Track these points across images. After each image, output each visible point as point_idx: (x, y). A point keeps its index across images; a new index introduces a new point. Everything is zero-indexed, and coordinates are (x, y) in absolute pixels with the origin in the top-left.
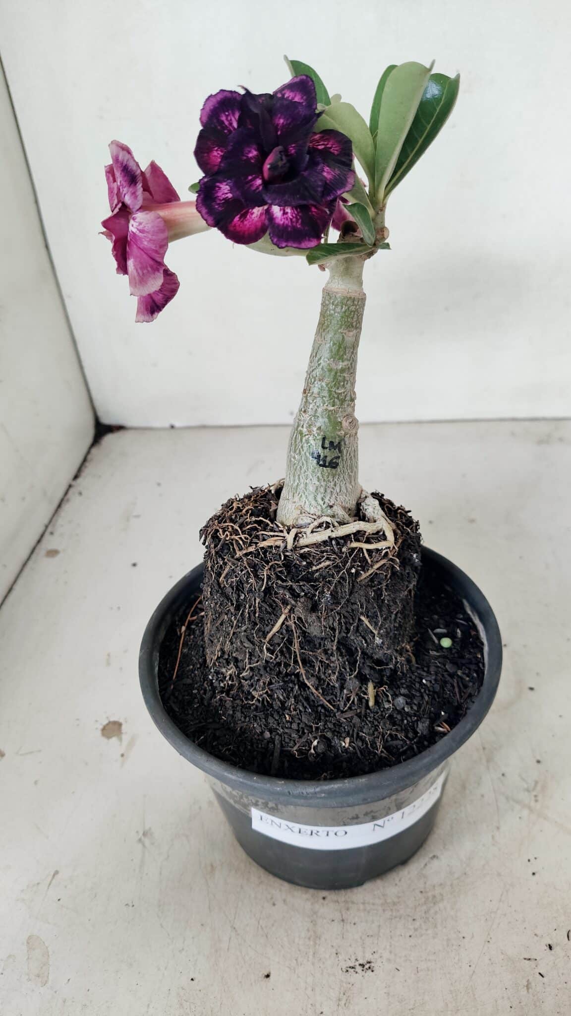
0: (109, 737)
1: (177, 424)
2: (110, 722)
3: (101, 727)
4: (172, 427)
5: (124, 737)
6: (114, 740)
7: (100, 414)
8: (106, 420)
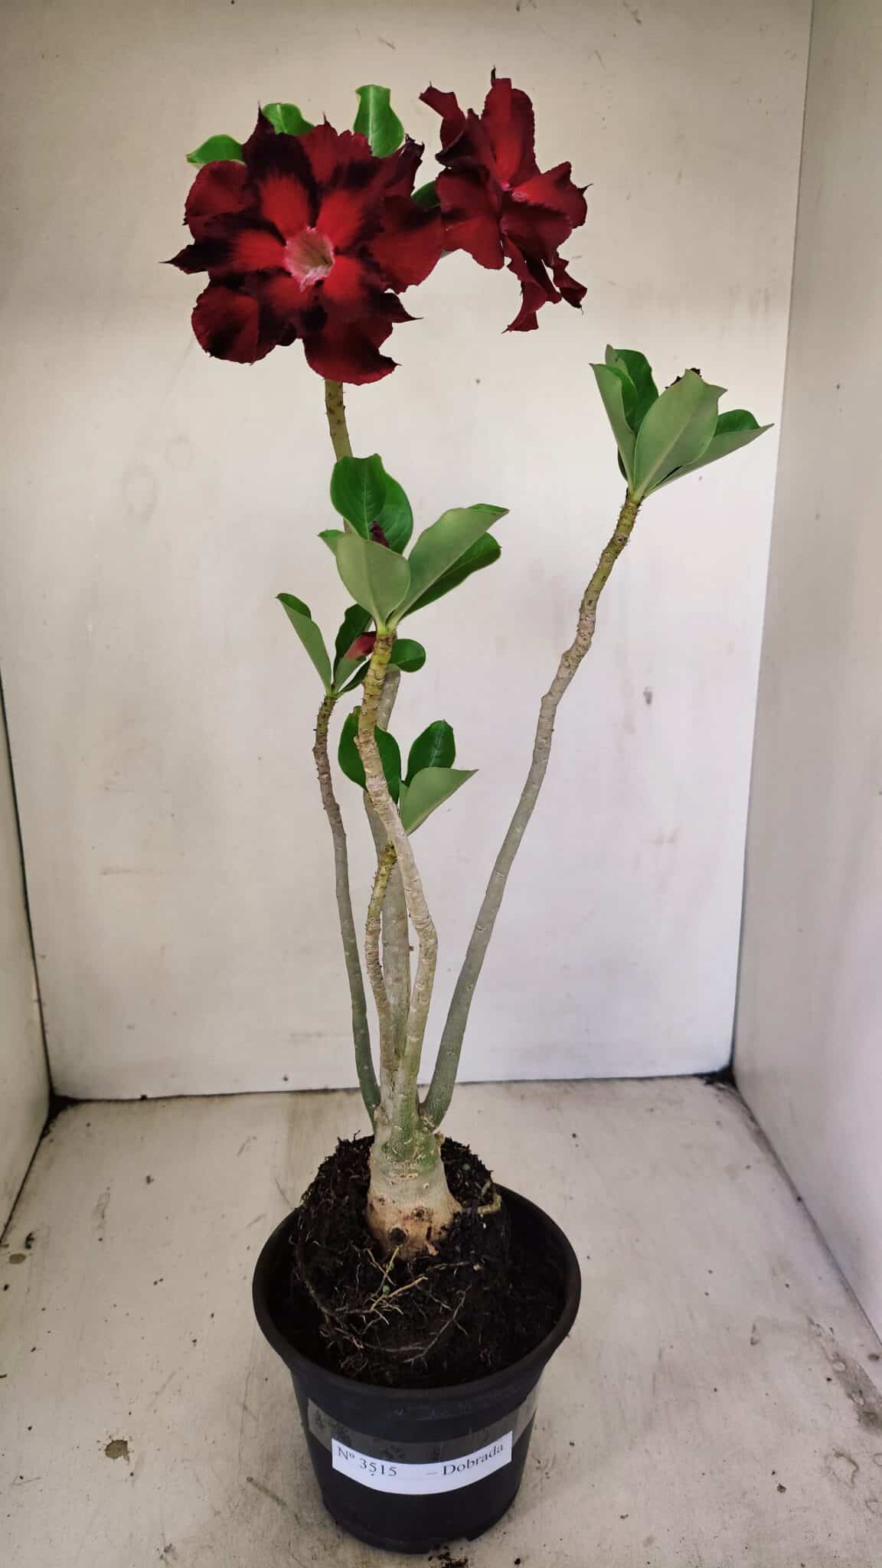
0: (115, 1458)
1: (150, 1095)
2: (113, 1442)
3: (105, 1447)
4: (144, 1098)
5: (130, 1455)
6: (121, 1459)
7: (55, 1085)
8: (62, 1092)
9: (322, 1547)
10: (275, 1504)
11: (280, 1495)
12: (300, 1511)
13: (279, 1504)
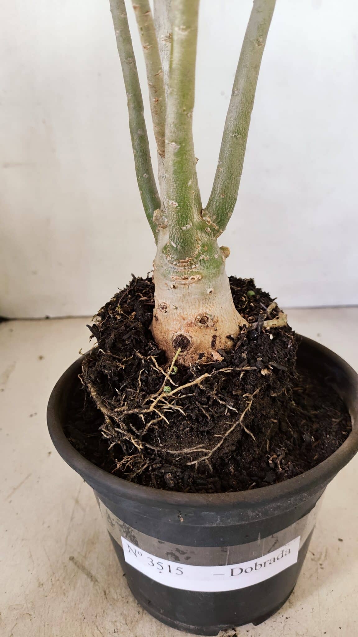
9: (124, 622)
10: (89, 580)
11: (93, 573)
12: (109, 588)
13: (92, 580)
